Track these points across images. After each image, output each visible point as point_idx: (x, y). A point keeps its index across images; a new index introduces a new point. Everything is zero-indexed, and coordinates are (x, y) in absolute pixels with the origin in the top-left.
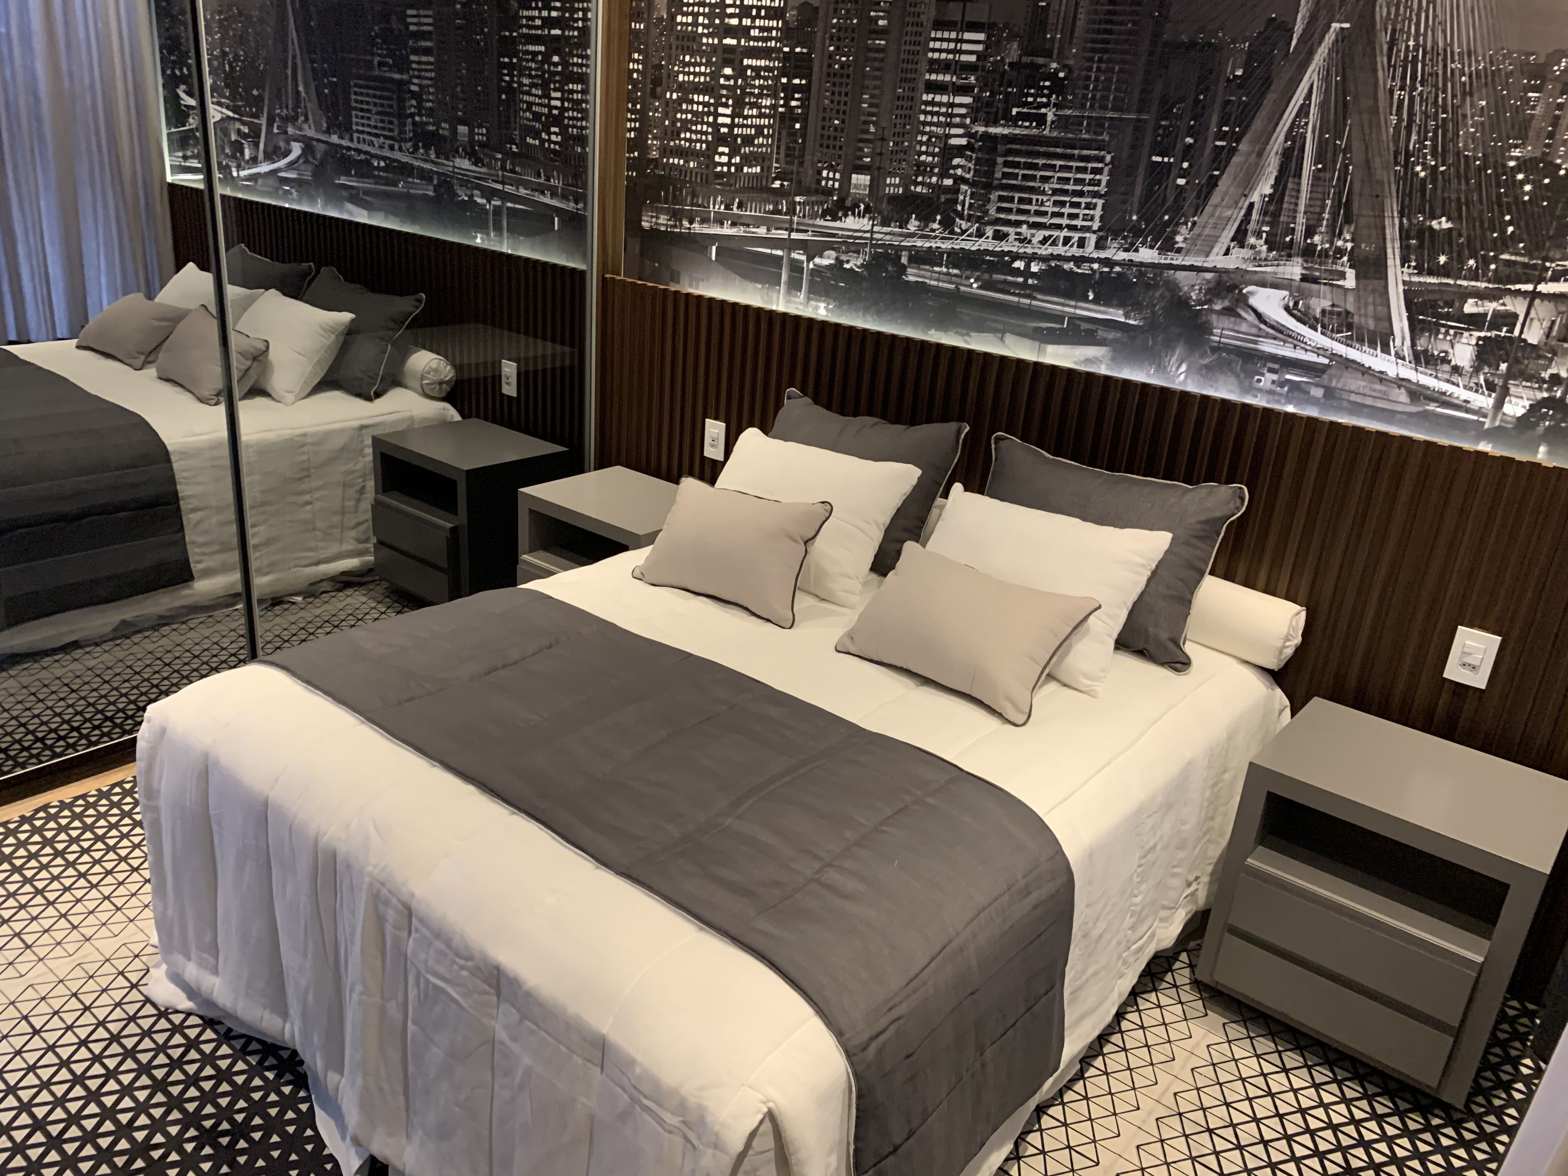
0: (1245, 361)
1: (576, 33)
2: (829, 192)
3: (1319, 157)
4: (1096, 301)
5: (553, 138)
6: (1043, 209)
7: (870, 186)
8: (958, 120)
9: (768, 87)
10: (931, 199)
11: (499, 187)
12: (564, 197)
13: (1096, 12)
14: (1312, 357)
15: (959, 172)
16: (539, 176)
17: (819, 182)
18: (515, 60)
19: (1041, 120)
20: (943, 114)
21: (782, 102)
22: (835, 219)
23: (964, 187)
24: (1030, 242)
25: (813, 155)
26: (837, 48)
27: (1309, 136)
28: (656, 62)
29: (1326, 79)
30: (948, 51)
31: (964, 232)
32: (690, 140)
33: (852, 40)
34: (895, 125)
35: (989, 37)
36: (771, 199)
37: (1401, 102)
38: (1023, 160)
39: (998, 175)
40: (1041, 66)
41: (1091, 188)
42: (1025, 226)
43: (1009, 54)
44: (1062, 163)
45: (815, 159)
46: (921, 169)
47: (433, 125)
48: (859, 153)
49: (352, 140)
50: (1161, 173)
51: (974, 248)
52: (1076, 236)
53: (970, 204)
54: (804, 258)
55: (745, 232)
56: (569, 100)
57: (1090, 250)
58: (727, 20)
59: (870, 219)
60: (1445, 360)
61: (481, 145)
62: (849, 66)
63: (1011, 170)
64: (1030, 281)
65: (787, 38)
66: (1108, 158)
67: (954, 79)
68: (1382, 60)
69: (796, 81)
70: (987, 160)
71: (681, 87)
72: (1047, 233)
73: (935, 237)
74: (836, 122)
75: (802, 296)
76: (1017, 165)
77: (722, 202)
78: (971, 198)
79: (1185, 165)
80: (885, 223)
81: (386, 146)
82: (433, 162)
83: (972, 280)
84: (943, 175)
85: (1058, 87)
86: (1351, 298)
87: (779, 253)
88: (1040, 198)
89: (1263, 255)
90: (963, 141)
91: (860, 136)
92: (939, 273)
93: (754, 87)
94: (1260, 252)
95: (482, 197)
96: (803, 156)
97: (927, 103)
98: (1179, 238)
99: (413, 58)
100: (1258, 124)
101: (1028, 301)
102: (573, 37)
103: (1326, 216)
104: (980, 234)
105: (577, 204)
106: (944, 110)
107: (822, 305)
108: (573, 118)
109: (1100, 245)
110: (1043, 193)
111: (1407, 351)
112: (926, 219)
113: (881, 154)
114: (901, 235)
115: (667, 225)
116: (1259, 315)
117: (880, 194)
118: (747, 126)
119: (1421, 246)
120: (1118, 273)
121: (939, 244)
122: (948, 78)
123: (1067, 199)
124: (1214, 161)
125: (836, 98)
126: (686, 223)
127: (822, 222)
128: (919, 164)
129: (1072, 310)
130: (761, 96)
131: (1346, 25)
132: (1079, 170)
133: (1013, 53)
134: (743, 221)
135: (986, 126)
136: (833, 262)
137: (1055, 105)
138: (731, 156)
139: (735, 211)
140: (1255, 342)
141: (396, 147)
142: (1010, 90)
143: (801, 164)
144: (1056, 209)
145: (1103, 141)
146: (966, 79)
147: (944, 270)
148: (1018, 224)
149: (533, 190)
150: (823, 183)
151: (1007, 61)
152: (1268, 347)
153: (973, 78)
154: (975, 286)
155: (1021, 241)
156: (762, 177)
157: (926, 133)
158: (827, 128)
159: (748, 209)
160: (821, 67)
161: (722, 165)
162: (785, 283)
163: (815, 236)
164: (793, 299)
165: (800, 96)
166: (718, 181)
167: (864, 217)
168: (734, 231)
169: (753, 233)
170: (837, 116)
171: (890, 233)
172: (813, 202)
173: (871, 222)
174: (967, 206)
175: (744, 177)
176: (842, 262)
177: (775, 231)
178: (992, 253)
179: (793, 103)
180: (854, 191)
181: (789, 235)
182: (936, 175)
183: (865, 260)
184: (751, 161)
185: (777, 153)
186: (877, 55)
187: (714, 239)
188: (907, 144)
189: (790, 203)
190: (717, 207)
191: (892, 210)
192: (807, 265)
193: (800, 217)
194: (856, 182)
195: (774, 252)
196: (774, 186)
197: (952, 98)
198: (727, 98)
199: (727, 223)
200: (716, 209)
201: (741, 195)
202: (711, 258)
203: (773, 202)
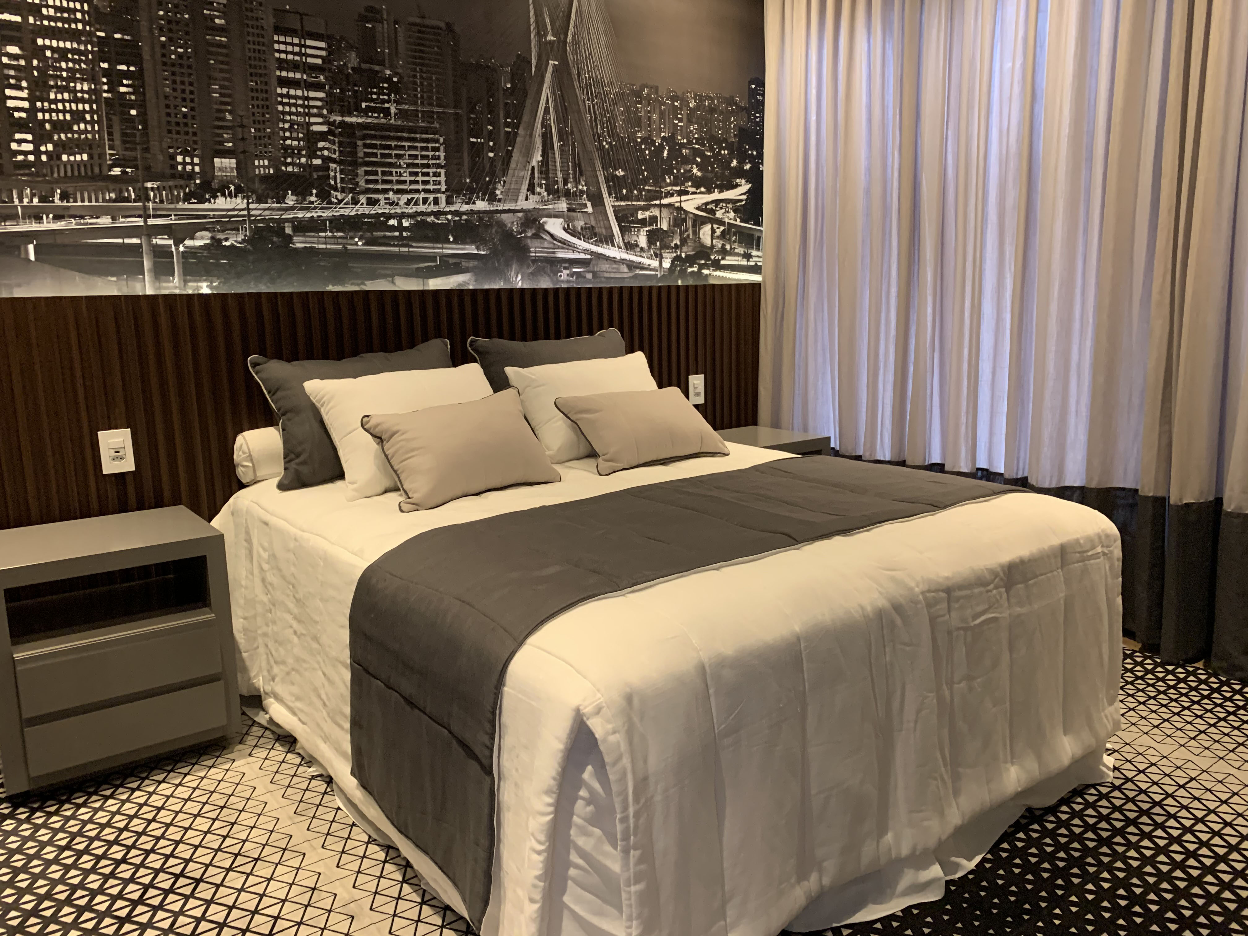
0: (551, 266)
2: (191, 175)
3: (560, 139)
4: (455, 242)
6: (402, 178)
7: (238, 168)
8: (315, 111)
9: (81, 71)
10: (304, 176)
13: (410, 37)
14: (582, 256)
15: (326, 153)
17: (174, 167)
19: (387, 112)
20: (300, 106)
21: (105, 87)
22: (202, 201)
23: (333, 166)
24: (397, 204)
25: (161, 142)
26: (170, 39)
27: (552, 125)
29: (553, 92)
30: (295, 54)
33: (187, 33)
34: (254, 114)
35: (329, 46)
36: (111, 187)
37: (589, 107)
38: (378, 143)
39: (361, 154)
40: (377, 72)
41: (434, 162)
42: (391, 193)
43: (350, 59)
44: (410, 144)
45: (165, 145)
46: (288, 151)
48: (218, 139)
50: (477, 150)
51: (352, 214)
52: (431, 197)
53: (341, 178)
54: (171, 242)
55: (77, 224)
57: (443, 206)
59: (243, 198)
60: (637, 246)
62: (189, 58)
63: (370, 151)
64: (405, 234)
65: (99, 23)
66: (442, 140)
67: (305, 77)
68: (576, 84)
69: (123, 67)
70: (349, 143)
72: (410, 197)
73: (315, 208)
74: (184, 109)
75: (176, 280)
76: (374, 146)
77: (33, 195)
78: (341, 174)
79: (491, 144)
80: (259, 201)
83: (356, 240)
84: (312, 155)
85: (394, 88)
86: (592, 219)
87: (135, 241)
88: (398, 170)
89: (546, 198)
90: (324, 128)
91: (217, 123)
92: (325, 237)
93: (61, 69)
94: (544, 197)
96: (148, 142)
97: (282, 96)
98: (498, 192)
100: (526, 118)
101: (406, 249)
103: (571, 172)
104: (355, 202)
106: (300, 102)
107: (204, 284)
109: (449, 202)
110: (400, 166)
111: (622, 244)
112: (302, 193)
113: (243, 139)
114: (279, 209)
116: (552, 236)
117: (251, 175)
118: (57, 111)
119: (614, 184)
120: (466, 220)
121: (320, 214)
122: (298, 76)
123: (419, 170)
124: (507, 141)
125: (179, 87)
127: (186, 206)
128: (286, 148)
129: (441, 251)
130: (72, 79)
131: (556, 63)
132: (423, 149)
133: (353, 60)
134: (72, 212)
135: (342, 116)
136: (208, 241)
137: (395, 102)
138: (37, 143)
139: (57, 202)
140: (554, 253)
142: (356, 88)
143: (147, 150)
144: (413, 178)
145: (436, 128)
146: (316, 77)
147: (330, 234)
148: (385, 191)
150: (180, 168)
151: (349, 66)
152: (561, 254)
153: (322, 77)
154: (360, 243)
155: (391, 204)
156: (91, 165)
157: (287, 121)
158: (173, 115)
159: (79, 200)
160: (153, 56)
161: (25, 153)
162: (149, 271)
163: (179, 219)
164: (165, 285)
165: (130, 82)
166: (22, 172)
167: (236, 196)
168: (60, 225)
169: (91, 224)
170: (184, 104)
171: (268, 209)
172: (170, 187)
173: (245, 201)
174: (338, 181)
175: (65, 167)
176: (219, 241)
177: (123, 220)
178: (369, 216)
179: (123, 89)
180: (220, 174)
181: (145, 222)
182: (304, 156)
183: (246, 236)
184: (71, 148)
185: (109, 140)
186: (220, 50)
187: (28, 236)
188: (269, 130)
189: (139, 189)
190: (26, 201)
191: (266, 189)
192: (177, 249)
193: (155, 202)
194: (219, 165)
195: (127, 241)
196: (112, 173)
197: (306, 92)
198: (19, 80)
199: (47, 217)
200: (25, 203)
201: (63, 186)
202: (27, 258)
203: (114, 190)
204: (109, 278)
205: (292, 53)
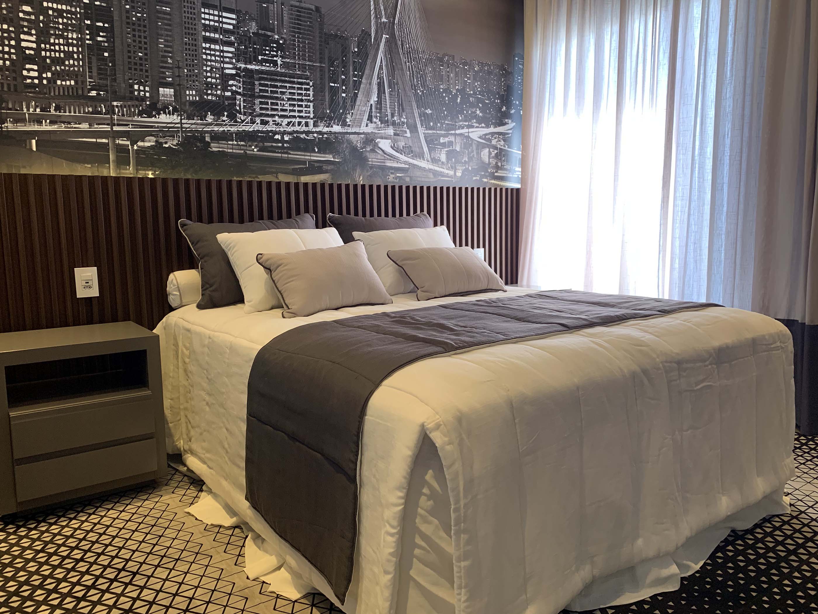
0: (383, 171)
2: (144, 99)
3: (390, 87)
4: (319, 152)
6: (284, 108)
7: (175, 95)
8: (228, 60)
9: (72, 25)
10: (219, 103)
13: (292, 14)
14: (403, 166)
15: (234, 88)
17: (132, 92)
19: (275, 63)
20: (218, 56)
21: (88, 37)
22: (150, 116)
23: (238, 97)
24: (281, 125)
25: (124, 75)
26: (132, 7)
27: (385, 77)
29: (385, 56)
31: (243, 121)
33: (144, 4)
34: (186, 60)
35: (238, 17)
36: (89, 103)
37: (409, 67)
38: (269, 83)
39: (257, 90)
40: (270, 36)
41: (306, 98)
42: (277, 117)
44: (290, 85)
45: (126, 78)
46: (209, 86)
48: (162, 75)
50: (334, 92)
51: (251, 130)
52: (303, 121)
53: (244, 105)
54: (128, 143)
55: (65, 127)
57: (311, 127)
59: (178, 116)
60: (440, 160)
62: (144, 20)
63: (264, 88)
64: (285, 145)
66: (311, 84)
67: (221, 37)
68: (400, 51)
69: (101, 24)
70: (250, 82)
72: (289, 120)
73: (226, 125)
74: (140, 54)
75: (131, 168)
76: (266, 85)
77: (36, 107)
78: (244, 103)
79: (344, 88)
80: (188, 118)
83: (253, 147)
84: (224, 89)
85: (280, 48)
86: (410, 141)
87: (104, 141)
88: (282, 102)
89: (380, 126)
90: (234, 72)
91: (161, 65)
92: (232, 145)
93: (59, 23)
94: (378, 125)
96: (115, 75)
97: (206, 49)
98: (348, 120)
100: (367, 72)
101: (287, 155)
103: (396, 109)
104: (253, 122)
106: (218, 53)
107: (150, 173)
109: (315, 126)
110: (283, 100)
111: (429, 159)
112: (218, 114)
113: (179, 76)
114: (202, 124)
116: (383, 151)
117: (183, 100)
118: (55, 51)
119: (425, 119)
120: (326, 138)
121: (229, 129)
122: (217, 36)
123: (296, 103)
124: (354, 86)
125: (138, 39)
127: (140, 119)
128: (207, 84)
129: (309, 158)
130: (66, 30)
131: (388, 36)
132: (299, 89)
133: (253, 27)
134: (63, 119)
135: (246, 64)
136: (153, 144)
137: (281, 56)
138: (40, 72)
139: (53, 112)
140: (384, 163)
142: (255, 46)
143: (114, 80)
144: (291, 108)
145: (307, 75)
146: (229, 38)
147: (235, 143)
148: (273, 116)
150: (136, 93)
151: (251, 31)
152: (389, 164)
153: (233, 38)
154: (255, 150)
155: (277, 124)
156: (77, 88)
157: (209, 66)
158: (132, 58)
159: (67, 111)
160: (121, 17)
161: (33, 78)
162: (113, 161)
163: (135, 128)
164: (124, 171)
165: (105, 34)
166: (29, 90)
167: (173, 114)
168: (54, 128)
169: (75, 128)
170: (140, 50)
171: (194, 124)
172: (129, 106)
173: (179, 118)
174: (242, 107)
175: (59, 88)
176: (161, 144)
177: (97, 126)
178: (262, 132)
179: (99, 39)
180: (163, 98)
181: (112, 128)
182: (219, 89)
183: (179, 141)
184: (63, 76)
185: (89, 72)
186: (165, 16)
187: (32, 134)
188: (196, 71)
189: (109, 106)
190: (31, 110)
191: (193, 110)
192: (132, 148)
193: (119, 116)
194: (163, 93)
195: (99, 140)
196: (90, 94)
197: (221, 47)
198: (30, 29)
199: (46, 122)
200: (31, 112)
201: (57, 101)
202: (31, 149)
203: (91, 106)
204: (86, 165)
205: (214, 21)
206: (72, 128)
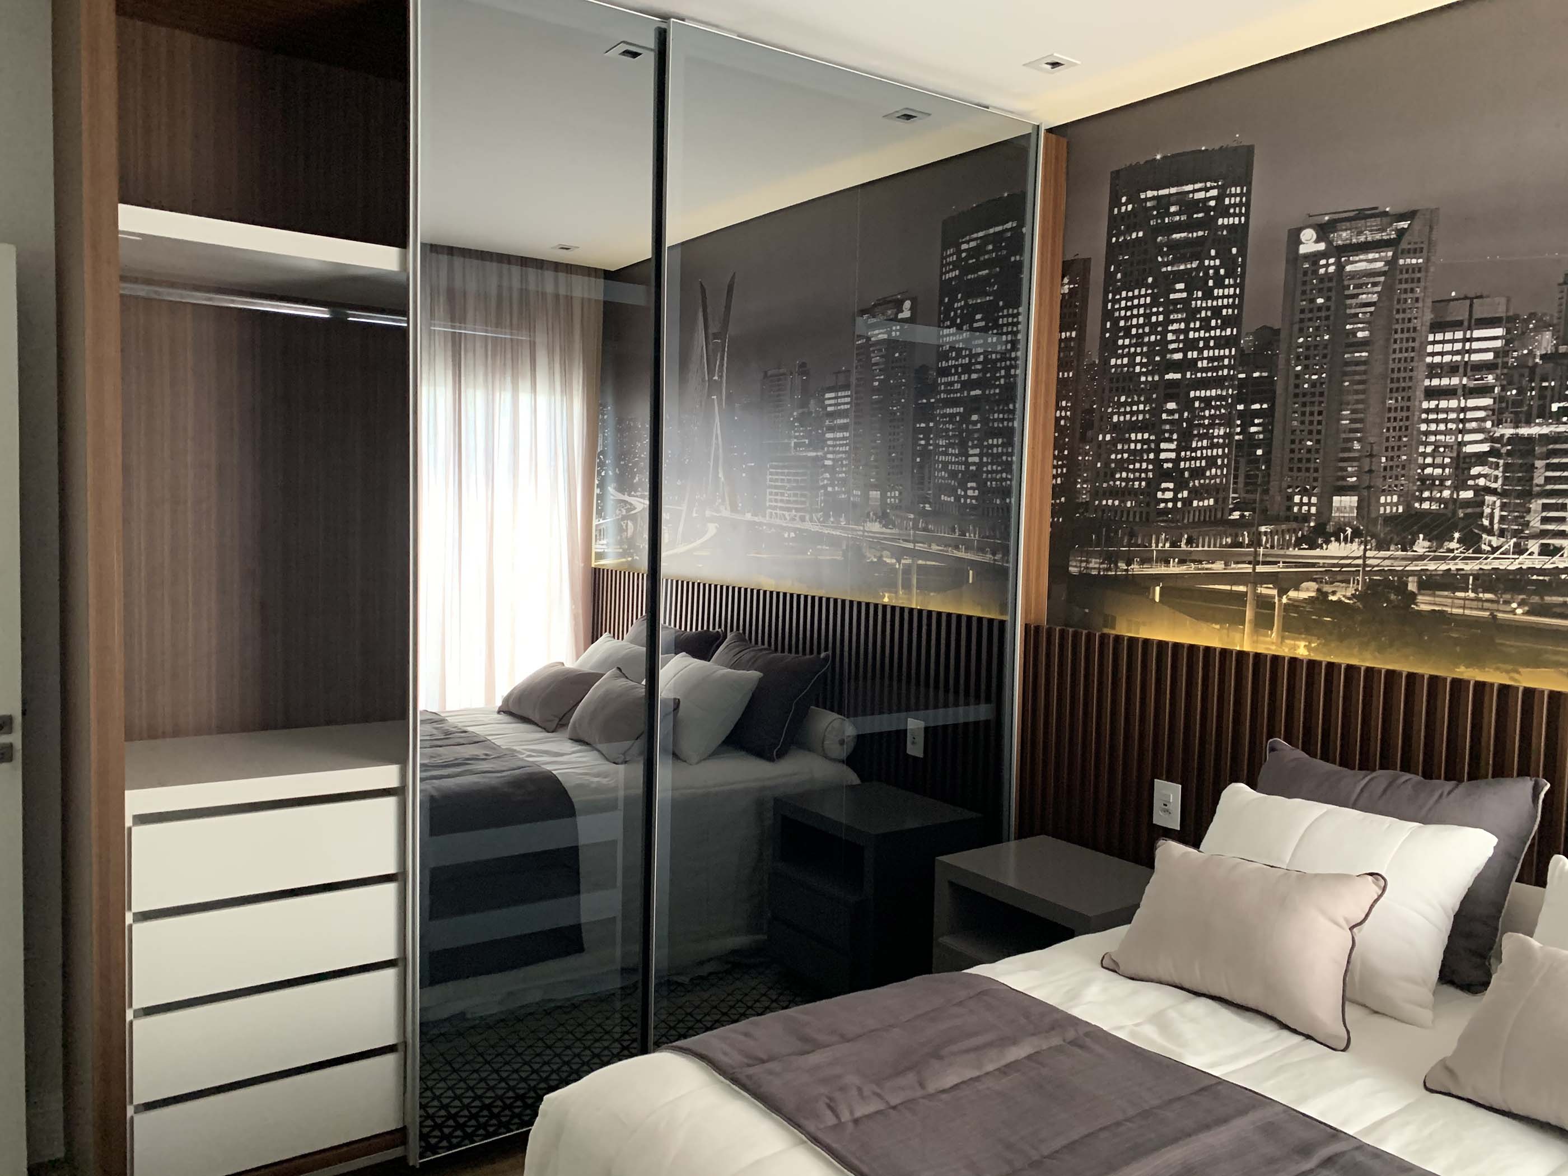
1: (997, 391)
2: (1306, 518)
5: (970, 493)
7: (1359, 508)
8: (1474, 425)
9: (1221, 417)
10: (1444, 515)
11: (911, 546)
12: (981, 550)
15: (1482, 482)
16: (953, 531)
17: (1290, 508)
18: (931, 424)
20: (1452, 421)
21: (1238, 430)
22: (1312, 546)
23: (1489, 499)
25: (1281, 480)
26: (1306, 367)
28: (1087, 406)
30: (1453, 353)
31: (1494, 550)
32: (1127, 480)
33: (1325, 356)
34: (1388, 439)
35: (1508, 332)
36: (1228, 531)
39: (1539, 480)
43: (1540, 343)
45: (1284, 485)
46: (1426, 482)
47: (844, 493)
48: (1340, 474)
49: (764, 516)
51: (1513, 567)
53: (1502, 516)
54: (1275, 592)
55: (1195, 569)
56: (987, 455)
58: (1168, 356)
59: (1360, 545)
61: (894, 507)
62: (1322, 384)
63: (1557, 474)
65: (1240, 365)
67: (1465, 381)
69: (1257, 406)
70: (1522, 465)
71: (1116, 427)
73: (1454, 558)
74: (1309, 443)
75: (1274, 635)
77: (1166, 540)
78: (1501, 510)
80: (1379, 548)
81: (797, 518)
82: (843, 528)
83: (1514, 605)
84: (1457, 488)
87: (1242, 588)
90: (1485, 447)
91: (1342, 455)
92: (1465, 599)
93: (1204, 417)
95: (891, 558)
96: (1269, 482)
97: (1428, 411)
99: (829, 435)
102: (995, 394)
104: (1519, 550)
105: (994, 554)
106: (1453, 416)
107: (1302, 644)
108: (992, 472)
112: (1439, 537)
113: (1370, 471)
114: (1404, 559)
115: (1099, 569)
117: (1373, 515)
118: (1196, 459)
121: (1461, 566)
122: (1455, 381)
125: (1307, 418)
126: (1122, 565)
127: (1297, 552)
128: (1423, 479)
130: (1212, 425)
133: (1545, 343)
134: (1193, 557)
135: (1516, 427)
136: (1313, 594)
138: (1176, 491)
139: (1184, 547)
141: (807, 518)
142: (1545, 384)
143: (1266, 492)
146: (1482, 379)
147: (1471, 595)
149: (945, 546)
150: (1296, 509)
151: (1538, 353)
153: (1490, 377)
154: (1519, 611)
156: (1216, 509)
157: (1430, 443)
158: (1297, 451)
159: (1200, 545)
160: (1286, 389)
161: (1166, 501)
162: (1250, 621)
163: (1287, 567)
164: (1262, 638)
165: (1261, 420)
166: (1161, 518)
167: (1352, 542)
168: (1183, 569)
169: (1207, 569)
170: (1310, 437)
171: (1389, 558)
172: (1283, 531)
173: (1363, 547)
174: (1496, 520)
175: (1194, 511)
176: (1326, 594)
177: (1235, 566)
178: (1541, 572)
179: (1253, 429)
180: (1337, 514)
181: (1254, 569)
182: (1448, 488)
183: (1357, 590)
184: (1201, 494)
185: (1234, 483)
186: (1358, 368)
187: (1157, 578)
188: (1404, 457)
189: (1254, 533)
190: (1160, 545)
191: (1391, 531)
192: (1280, 601)
193: (1267, 548)
194: (1338, 505)
195: (1235, 588)
196: (1232, 517)
197: (1463, 401)
198: (1171, 432)
199: (1174, 561)
200: (1160, 548)
201: (1190, 531)
202: (1153, 599)
203: (1231, 535)
204: (1213, 627)
205: (1451, 353)
206: (1202, 569)
